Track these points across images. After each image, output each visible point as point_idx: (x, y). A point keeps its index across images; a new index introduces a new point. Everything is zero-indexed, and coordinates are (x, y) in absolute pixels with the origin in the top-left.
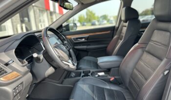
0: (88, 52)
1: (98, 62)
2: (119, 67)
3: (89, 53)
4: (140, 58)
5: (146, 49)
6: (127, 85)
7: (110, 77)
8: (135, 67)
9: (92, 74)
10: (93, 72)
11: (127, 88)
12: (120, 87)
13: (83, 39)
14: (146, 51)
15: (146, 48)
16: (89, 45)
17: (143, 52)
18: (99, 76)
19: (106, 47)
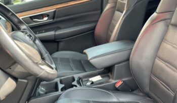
0: (58, 42)
1: (89, 58)
2: (128, 60)
3: (61, 44)
4: (163, 39)
5: (173, 21)
6: (147, 89)
7: (114, 81)
8: (156, 55)
9: (79, 82)
10: (80, 78)
11: (147, 95)
12: (135, 94)
13: (46, 19)
14: (173, 25)
15: (171, 19)
16: (59, 28)
17: (168, 26)
18: (92, 83)
19: (94, 28)
